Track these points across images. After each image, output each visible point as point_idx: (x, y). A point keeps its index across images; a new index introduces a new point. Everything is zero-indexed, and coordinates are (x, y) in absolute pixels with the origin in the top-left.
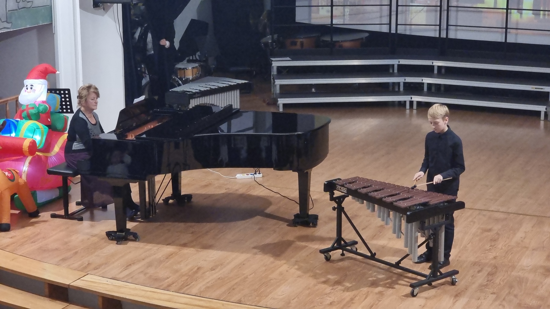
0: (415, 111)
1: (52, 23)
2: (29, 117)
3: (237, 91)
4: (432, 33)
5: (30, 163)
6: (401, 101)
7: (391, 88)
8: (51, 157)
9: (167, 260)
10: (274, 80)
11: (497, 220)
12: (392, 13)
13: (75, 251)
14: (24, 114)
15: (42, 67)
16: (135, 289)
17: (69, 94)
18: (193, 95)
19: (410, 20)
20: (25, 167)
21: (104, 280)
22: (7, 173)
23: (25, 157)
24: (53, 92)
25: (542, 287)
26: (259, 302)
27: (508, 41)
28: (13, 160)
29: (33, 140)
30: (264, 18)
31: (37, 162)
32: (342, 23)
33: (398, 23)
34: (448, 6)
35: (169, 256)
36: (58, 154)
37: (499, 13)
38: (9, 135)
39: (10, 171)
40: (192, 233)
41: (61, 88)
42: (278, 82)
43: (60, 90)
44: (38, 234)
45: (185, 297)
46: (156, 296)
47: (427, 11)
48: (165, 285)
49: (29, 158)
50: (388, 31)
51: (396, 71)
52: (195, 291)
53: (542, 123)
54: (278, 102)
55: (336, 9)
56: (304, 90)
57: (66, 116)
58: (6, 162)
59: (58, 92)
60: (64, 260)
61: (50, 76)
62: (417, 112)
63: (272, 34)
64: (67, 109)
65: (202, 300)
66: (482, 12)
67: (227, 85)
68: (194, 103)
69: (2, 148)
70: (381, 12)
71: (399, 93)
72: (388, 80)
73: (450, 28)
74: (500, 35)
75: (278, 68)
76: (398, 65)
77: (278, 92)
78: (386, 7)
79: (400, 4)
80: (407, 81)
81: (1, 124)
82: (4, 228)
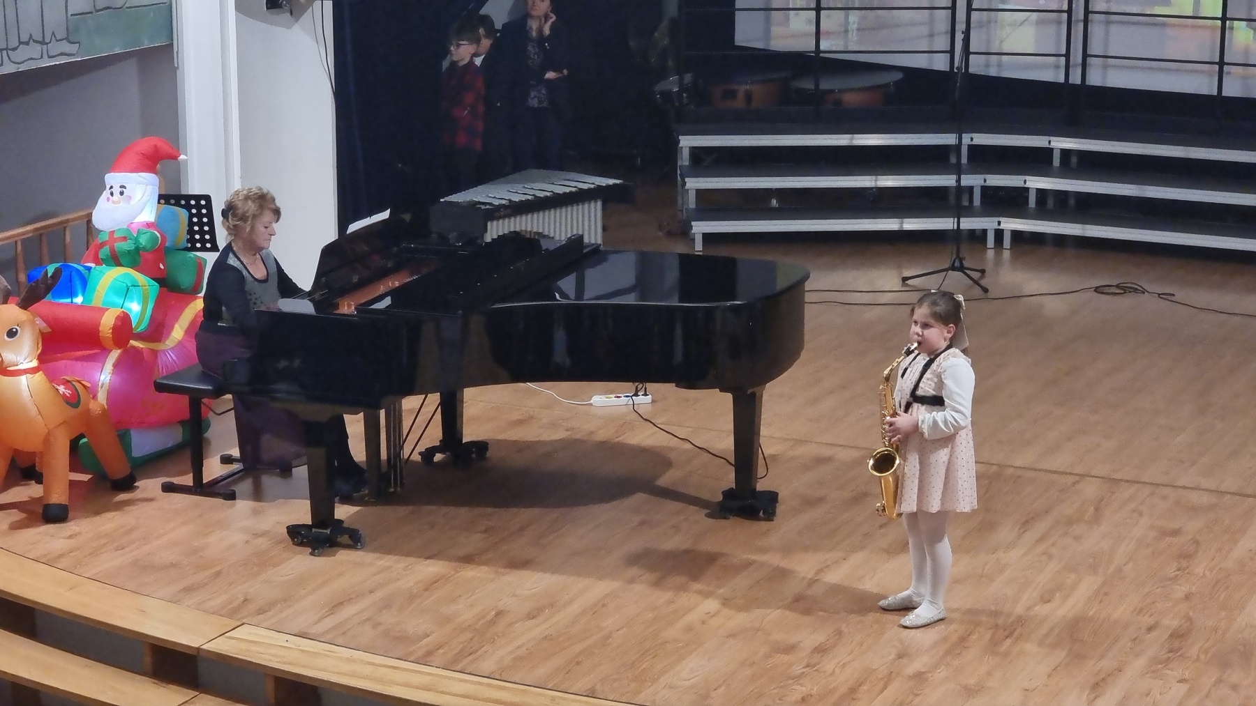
0: (1006, 254)
1: (172, 45)
2: (116, 260)
3: (596, 202)
4: (1050, 73)
5: (116, 365)
6: (975, 230)
7: (952, 199)
8: (164, 351)
9: (427, 593)
10: (682, 179)
11: (1194, 510)
12: (958, 26)
13: (218, 569)
14: (104, 253)
15: (145, 145)
16: (350, 660)
17: (209, 206)
18: (495, 213)
19: (997, 43)
20: (105, 375)
21: (280, 639)
22: (61, 389)
23: (106, 351)
24: (172, 201)
27: (1224, 94)
28: (77, 359)
29: (123, 312)
30: (662, 37)
31: (132, 363)
32: (842, 49)
33: (972, 50)
34: (1087, 12)
35: (431, 585)
36: (180, 343)
37: (1203, 28)
38: (69, 300)
39: (69, 384)
40: (486, 531)
41: (191, 193)
42: (694, 184)
43: (188, 198)
44: (131, 530)
45: (465, 681)
46: (400, 677)
47: (1039, 23)
48: (424, 650)
49: (115, 354)
50: (947, 69)
51: (964, 160)
52: (488, 665)
54: (692, 229)
55: (828, 16)
56: (753, 203)
57: (199, 258)
58: (62, 363)
59: (183, 202)
60: (189, 590)
61: (166, 165)
62: (1012, 254)
63: (680, 73)
64: (203, 241)
65: (504, 688)
66: (1164, 25)
67: (574, 190)
68: (495, 230)
69: (50, 330)
70: (932, 21)
71: (969, 211)
72: (947, 180)
73: (1090, 61)
74: (1205, 79)
75: (693, 150)
76: (969, 146)
77: (692, 207)
78: (944, 12)
79: (976, 6)
80: (989, 183)
81: (49, 275)
82: (53, 515)
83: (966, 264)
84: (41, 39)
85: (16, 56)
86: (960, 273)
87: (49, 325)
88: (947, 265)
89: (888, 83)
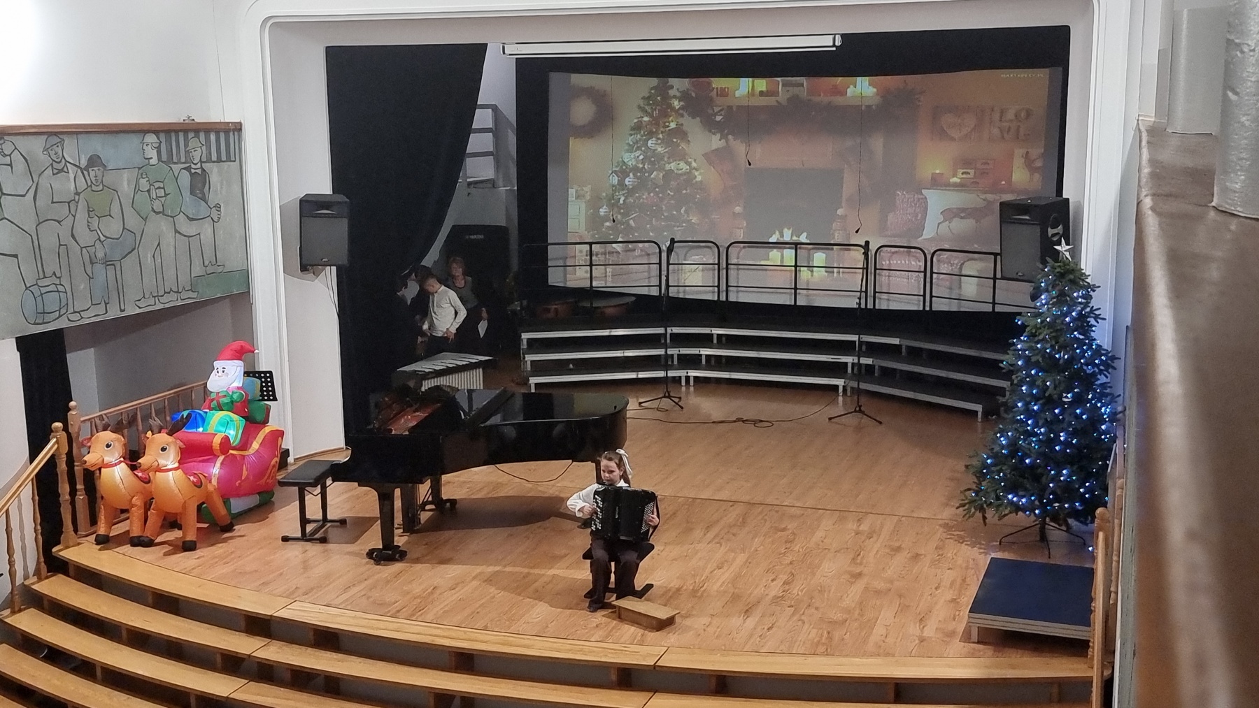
0: (692, 389)
1: (249, 292)
3: (479, 369)
4: (710, 295)
5: (222, 464)
6: (675, 377)
7: (663, 361)
8: (248, 455)
9: (396, 579)
10: (524, 354)
11: (792, 517)
12: (662, 273)
13: (281, 571)
14: (214, 404)
15: (236, 345)
16: (355, 617)
17: (271, 376)
18: (426, 376)
19: (683, 280)
20: (216, 470)
21: (317, 608)
23: (216, 457)
24: (251, 375)
25: (848, 596)
26: (509, 627)
27: (798, 304)
28: (200, 461)
29: (225, 435)
30: (510, 280)
31: (233, 464)
32: (604, 285)
33: (670, 284)
34: (727, 264)
35: (397, 575)
36: (257, 451)
37: (786, 271)
38: (194, 430)
39: (196, 475)
40: (426, 544)
41: (261, 370)
42: (529, 358)
43: (260, 373)
44: (231, 553)
45: (417, 625)
46: (382, 625)
47: (704, 270)
48: (395, 610)
49: (221, 458)
50: (658, 294)
51: (668, 341)
52: (430, 617)
53: (840, 399)
54: (529, 381)
55: (597, 269)
56: (561, 367)
58: (192, 464)
59: (257, 375)
60: (265, 584)
61: (247, 356)
62: (694, 389)
63: (520, 300)
64: (268, 395)
65: (438, 628)
66: (766, 270)
67: (468, 363)
68: (427, 385)
69: (184, 446)
70: (649, 271)
71: (672, 368)
72: (661, 352)
73: (730, 289)
74: (788, 296)
75: (528, 339)
76: (671, 334)
77: (529, 369)
78: (655, 266)
79: (671, 262)
80: (681, 352)
81: (185, 417)
82: (188, 547)
83: (672, 394)
84: (176, 290)
85: (163, 300)
86: (669, 399)
87: (185, 444)
88: (661, 396)
89: (628, 303)
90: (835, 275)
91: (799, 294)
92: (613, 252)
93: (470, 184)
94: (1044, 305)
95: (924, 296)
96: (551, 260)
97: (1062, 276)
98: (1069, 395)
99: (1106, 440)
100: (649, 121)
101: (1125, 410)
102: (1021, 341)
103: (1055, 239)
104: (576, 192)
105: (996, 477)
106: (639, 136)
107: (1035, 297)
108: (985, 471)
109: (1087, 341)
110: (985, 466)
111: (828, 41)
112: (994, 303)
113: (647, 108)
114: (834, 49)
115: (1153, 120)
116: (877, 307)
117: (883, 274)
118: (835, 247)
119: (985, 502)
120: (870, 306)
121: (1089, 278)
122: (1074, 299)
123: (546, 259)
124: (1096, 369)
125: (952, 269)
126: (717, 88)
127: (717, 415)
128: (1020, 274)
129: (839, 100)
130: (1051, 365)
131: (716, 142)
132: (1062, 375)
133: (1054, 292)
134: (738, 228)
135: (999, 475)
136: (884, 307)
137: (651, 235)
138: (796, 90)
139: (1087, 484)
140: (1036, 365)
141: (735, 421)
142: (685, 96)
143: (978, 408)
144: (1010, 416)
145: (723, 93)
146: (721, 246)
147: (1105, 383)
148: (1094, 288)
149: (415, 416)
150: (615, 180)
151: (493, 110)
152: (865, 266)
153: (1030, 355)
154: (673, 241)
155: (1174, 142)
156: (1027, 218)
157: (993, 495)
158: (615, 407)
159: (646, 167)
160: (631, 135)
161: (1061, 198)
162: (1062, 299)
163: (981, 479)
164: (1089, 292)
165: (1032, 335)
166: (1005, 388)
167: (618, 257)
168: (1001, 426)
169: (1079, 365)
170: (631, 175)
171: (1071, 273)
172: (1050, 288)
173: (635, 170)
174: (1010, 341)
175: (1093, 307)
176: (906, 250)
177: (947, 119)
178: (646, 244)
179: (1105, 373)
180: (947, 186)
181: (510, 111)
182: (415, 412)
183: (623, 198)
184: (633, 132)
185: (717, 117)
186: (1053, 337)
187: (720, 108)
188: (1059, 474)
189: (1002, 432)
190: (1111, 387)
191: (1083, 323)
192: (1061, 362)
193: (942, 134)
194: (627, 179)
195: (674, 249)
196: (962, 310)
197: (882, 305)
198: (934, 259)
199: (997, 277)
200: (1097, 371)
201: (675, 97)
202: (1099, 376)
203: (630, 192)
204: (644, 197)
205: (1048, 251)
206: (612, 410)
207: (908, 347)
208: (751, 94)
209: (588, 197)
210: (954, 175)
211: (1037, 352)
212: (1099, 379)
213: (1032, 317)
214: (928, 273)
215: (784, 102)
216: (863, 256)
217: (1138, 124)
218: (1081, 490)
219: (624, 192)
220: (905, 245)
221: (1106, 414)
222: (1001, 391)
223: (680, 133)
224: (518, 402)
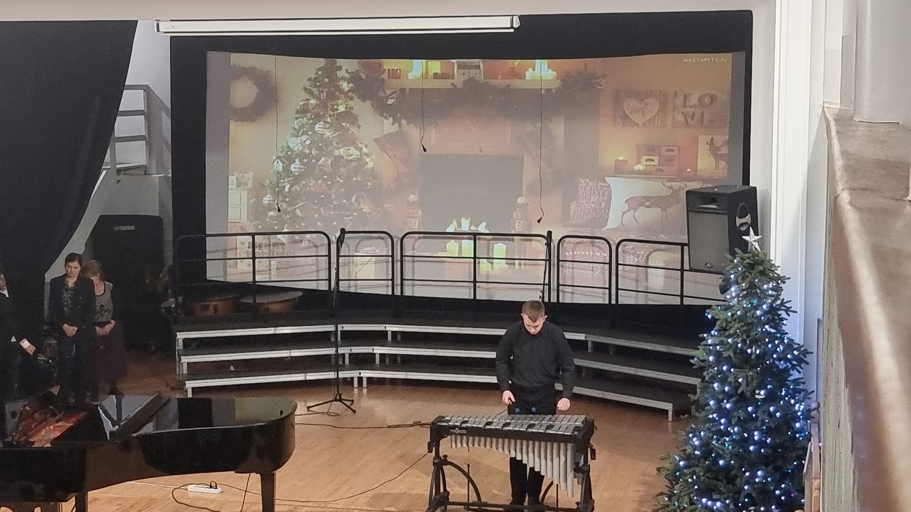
0: (365, 391)
4: (384, 290)
6: (347, 377)
7: (333, 361)
10: (179, 356)
12: (332, 266)
19: (354, 274)
27: (478, 298)
30: (164, 277)
32: (268, 280)
33: (340, 278)
34: (402, 256)
37: (465, 262)
42: (185, 360)
47: (376, 262)
50: (327, 289)
51: (339, 339)
54: (185, 385)
55: (259, 262)
56: (220, 369)
62: (368, 391)
63: (176, 296)
66: (443, 262)
70: (317, 264)
71: (343, 368)
72: (331, 351)
73: (405, 282)
74: (467, 290)
75: (185, 340)
76: (341, 331)
77: (185, 372)
78: (324, 258)
79: (341, 254)
80: (353, 351)
83: (343, 397)
86: (340, 403)
88: (331, 399)
89: (295, 299)
90: (517, 266)
91: (479, 287)
92: (278, 244)
93: (119, 171)
94: (732, 298)
95: (610, 288)
96: (210, 252)
97: (751, 267)
98: (762, 392)
99: (801, 438)
100: (316, 104)
101: (819, 406)
102: (712, 336)
103: (743, 229)
104: (237, 179)
105: (690, 480)
106: (305, 120)
107: (724, 289)
108: (678, 474)
109: (779, 335)
110: (678, 469)
111: (505, 23)
112: (682, 296)
113: (314, 90)
114: (512, 31)
115: (839, 107)
116: (561, 301)
117: (567, 266)
118: (516, 238)
119: (679, 507)
120: (554, 299)
121: (779, 269)
122: (763, 291)
123: (204, 252)
124: (788, 364)
125: (638, 261)
126: (389, 70)
127: (392, 419)
128: (708, 265)
129: (516, 83)
130: (743, 361)
131: (388, 126)
132: (754, 370)
133: (744, 285)
134: (414, 217)
135: (692, 478)
136: (568, 301)
137: (319, 226)
138: (473, 73)
139: (783, 486)
140: (728, 361)
141: (412, 425)
142: (354, 78)
143: (669, 407)
144: (703, 414)
145: (394, 74)
146: (396, 237)
147: (799, 379)
148: (783, 279)
149: (58, 427)
150: (279, 166)
151: (145, 91)
152: (548, 258)
153: (722, 350)
154: (343, 231)
155: (862, 130)
156: (714, 207)
157: (686, 499)
158: (282, 412)
159: (313, 152)
160: (297, 118)
161: (746, 187)
162: (752, 291)
163: (674, 483)
164: (779, 284)
165: (723, 330)
166: (696, 385)
167: (283, 249)
168: (693, 426)
169: (771, 360)
170: (297, 161)
171: (761, 264)
172: (740, 280)
173: (302, 155)
174: (701, 335)
175: (783, 299)
176: (590, 240)
177: (630, 104)
178: (314, 235)
179: (798, 368)
180: (632, 173)
181: (163, 91)
182: (57, 422)
183: (288, 186)
184: (297, 116)
185: (389, 100)
186: (745, 331)
187: (393, 90)
188: (754, 475)
189: (694, 431)
190: (804, 383)
191: (774, 316)
192: (753, 357)
193: (626, 119)
194: (293, 166)
195: (345, 240)
196: (650, 303)
197: (567, 298)
198: (620, 250)
199: (685, 268)
200: (790, 366)
201: (343, 78)
202: (791, 372)
203: (297, 179)
204: (311, 184)
205: (737, 241)
206: (279, 417)
207: (593, 343)
208: (425, 76)
209: (250, 185)
210: (639, 162)
211: (728, 346)
212: (792, 375)
213: (722, 310)
214: (613, 265)
215: (459, 85)
216: (546, 247)
217: (823, 110)
218: (777, 492)
219: (290, 179)
220: (589, 235)
221: (800, 411)
222: (692, 389)
223: (350, 116)
224: (173, 408)
